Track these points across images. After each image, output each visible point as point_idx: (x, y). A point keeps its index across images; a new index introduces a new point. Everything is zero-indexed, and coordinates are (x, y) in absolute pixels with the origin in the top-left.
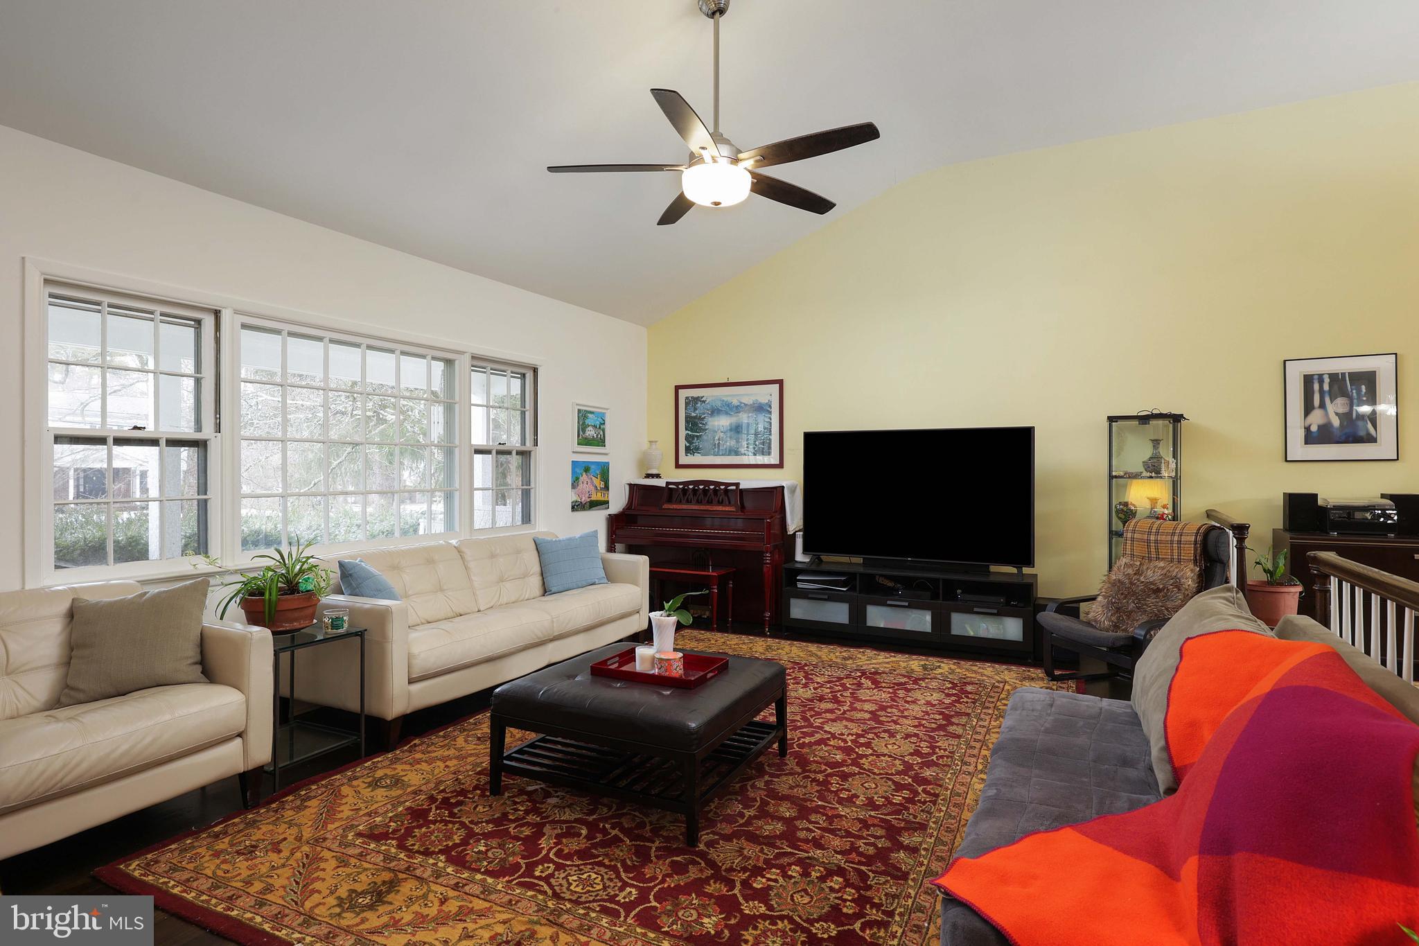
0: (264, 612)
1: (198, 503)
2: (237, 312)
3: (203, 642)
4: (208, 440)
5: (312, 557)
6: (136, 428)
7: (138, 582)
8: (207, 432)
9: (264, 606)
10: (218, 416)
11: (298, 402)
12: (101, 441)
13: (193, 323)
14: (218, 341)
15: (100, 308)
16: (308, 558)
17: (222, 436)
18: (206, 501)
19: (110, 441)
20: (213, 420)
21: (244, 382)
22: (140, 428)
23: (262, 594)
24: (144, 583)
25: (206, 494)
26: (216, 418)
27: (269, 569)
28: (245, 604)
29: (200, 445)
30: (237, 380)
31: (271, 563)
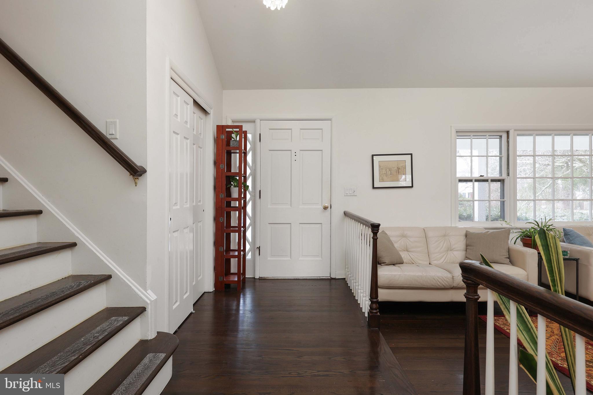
0: (531, 244)
1: (501, 202)
2: (515, 130)
3: (509, 250)
4: (505, 179)
5: (551, 225)
6: (481, 176)
7: (484, 228)
8: (504, 176)
9: (532, 242)
10: (508, 170)
11: (523, 162)
12: (471, 181)
13: (499, 137)
14: (508, 142)
15: (470, 137)
16: (550, 226)
17: (510, 178)
18: (504, 202)
19: (474, 181)
20: (506, 172)
21: (518, 156)
22: (482, 176)
23: (531, 237)
24: (486, 229)
25: (504, 199)
26: (508, 171)
27: (532, 228)
28: (523, 240)
29: (502, 181)
30: (515, 156)
31: (533, 225)
